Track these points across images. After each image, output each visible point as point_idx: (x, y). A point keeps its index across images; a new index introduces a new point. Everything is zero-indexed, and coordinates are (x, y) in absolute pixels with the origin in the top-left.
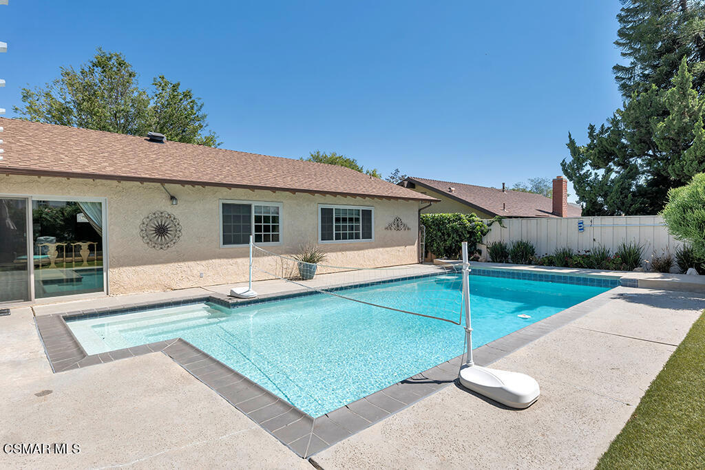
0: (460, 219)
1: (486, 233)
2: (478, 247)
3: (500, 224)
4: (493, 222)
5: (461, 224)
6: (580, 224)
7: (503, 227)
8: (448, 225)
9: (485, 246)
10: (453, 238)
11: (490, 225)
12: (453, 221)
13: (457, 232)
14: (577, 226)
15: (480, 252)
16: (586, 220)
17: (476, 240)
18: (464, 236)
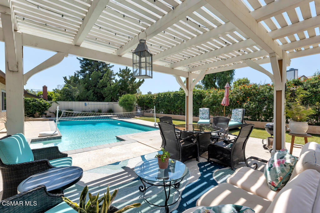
0: (36, 101)
1: (50, 106)
2: (45, 112)
3: (57, 103)
4: (53, 102)
5: (39, 103)
6: (85, 103)
7: (58, 104)
8: (31, 103)
9: (49, 112)
10: (33, 109)
11: (51, 103)
12: (32, 101)
13: (36, 106)
14: (84, 104)
15: (46, 114)
16: (87, 103)
17: (46, 109)
18: (41, 108)
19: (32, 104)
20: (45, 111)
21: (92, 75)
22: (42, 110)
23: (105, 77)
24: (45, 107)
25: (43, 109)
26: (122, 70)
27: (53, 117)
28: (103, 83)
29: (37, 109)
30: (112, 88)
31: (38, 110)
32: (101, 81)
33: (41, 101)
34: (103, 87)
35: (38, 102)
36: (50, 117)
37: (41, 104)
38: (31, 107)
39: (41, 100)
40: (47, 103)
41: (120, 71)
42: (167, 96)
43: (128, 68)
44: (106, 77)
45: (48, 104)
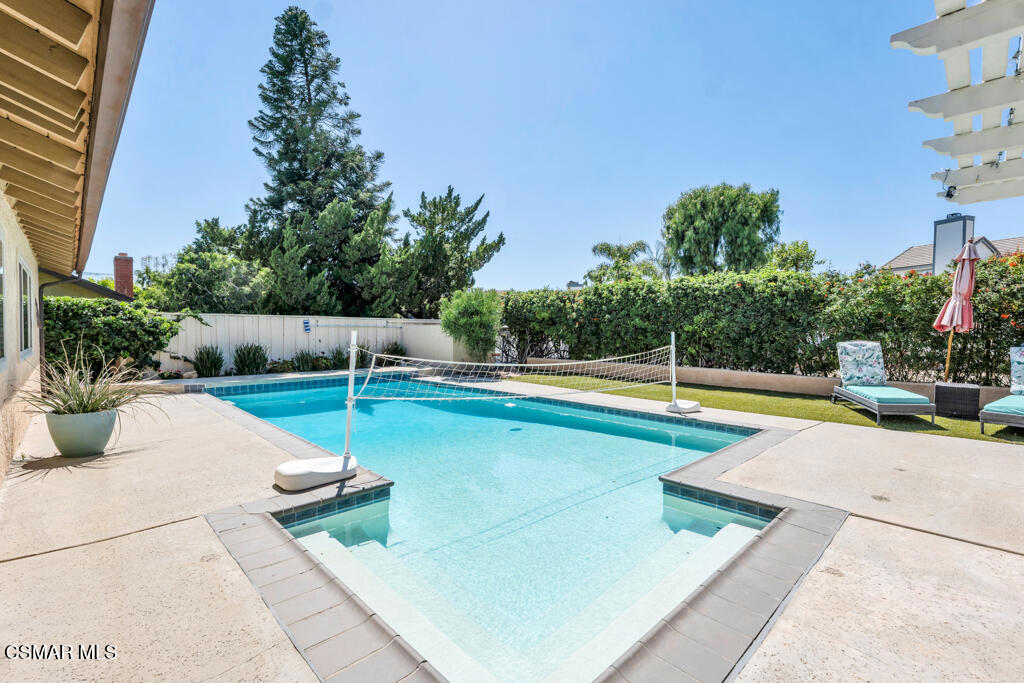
0: (117, 310)
1: (176, 333)
2: (154, 358)
3: (201, 320)
4: (184, 317)
5: (131, 319)
6: (306, 324)
7: (207, 324)
8: (98, 321)
9: (167, 355)
10: (105, 344)
11: (178, 320)
12: (104, 313)
13: (119, 331)
14: (302, 326)
15: (157, 365)
16: (312, 320)
17: (160, 346)
18: (139, 339)
19: (106, 324)
20: (154, 353)
21: (324, 217)
22: (145, 350)
23: (375, 225)
24: (156, 337)
25: (145, 346)
26: (429, 199)
27: (190, 378)
28: (364, 247)
29: (126, 344)
30: (397, 266)
31: (126, 349)
32: (357, 238)
33: (139, 312)
34: (363, 260)
35: (125, 314)
36: (178, 376)
37: (142, 325)
38: (98, 334)
39: (138, 307)
40: (163, 321)
41: (424, 205)
42: (638, 295)
43: (454, 194)
44: (379, 223)
45: (166, 325)
